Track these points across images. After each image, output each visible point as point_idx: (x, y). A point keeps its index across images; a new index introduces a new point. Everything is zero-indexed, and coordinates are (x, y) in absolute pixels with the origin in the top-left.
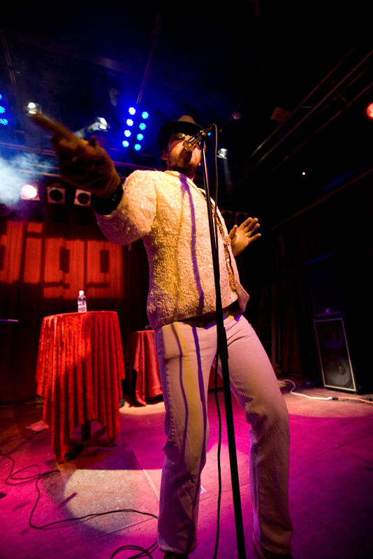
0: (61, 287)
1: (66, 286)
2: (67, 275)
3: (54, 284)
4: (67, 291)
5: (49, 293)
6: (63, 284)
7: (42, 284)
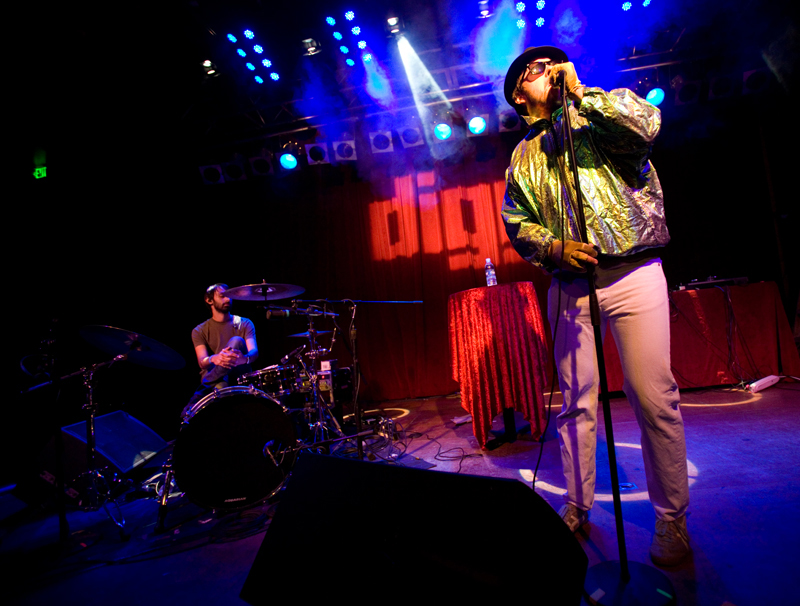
0: (469, 253)
1: (475, 251)
2: (474, 236)
3: (460, 251)
4: (477, 257)
5: (455, 263)
6: (471, 249)
7: (446, 253)
